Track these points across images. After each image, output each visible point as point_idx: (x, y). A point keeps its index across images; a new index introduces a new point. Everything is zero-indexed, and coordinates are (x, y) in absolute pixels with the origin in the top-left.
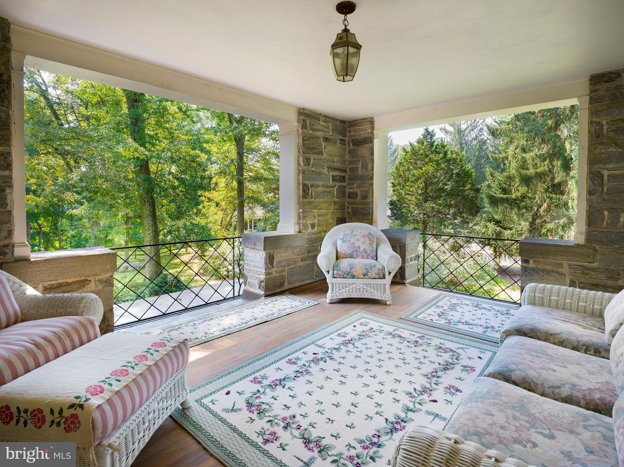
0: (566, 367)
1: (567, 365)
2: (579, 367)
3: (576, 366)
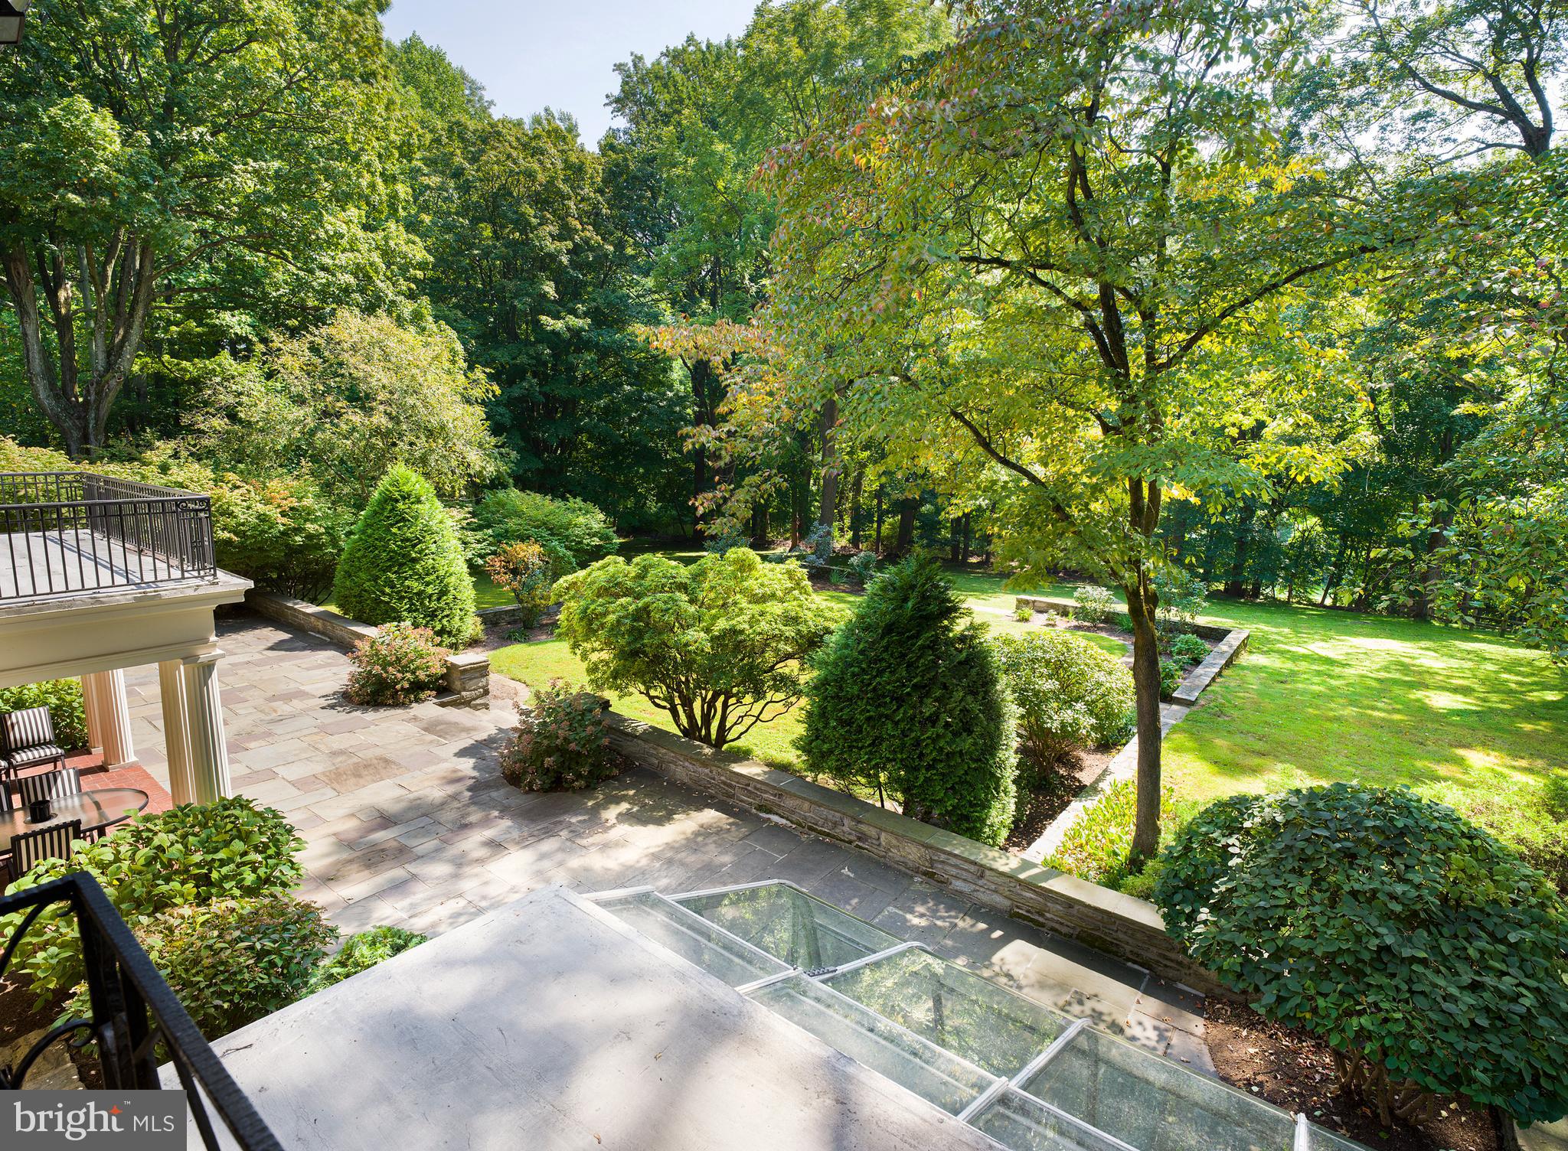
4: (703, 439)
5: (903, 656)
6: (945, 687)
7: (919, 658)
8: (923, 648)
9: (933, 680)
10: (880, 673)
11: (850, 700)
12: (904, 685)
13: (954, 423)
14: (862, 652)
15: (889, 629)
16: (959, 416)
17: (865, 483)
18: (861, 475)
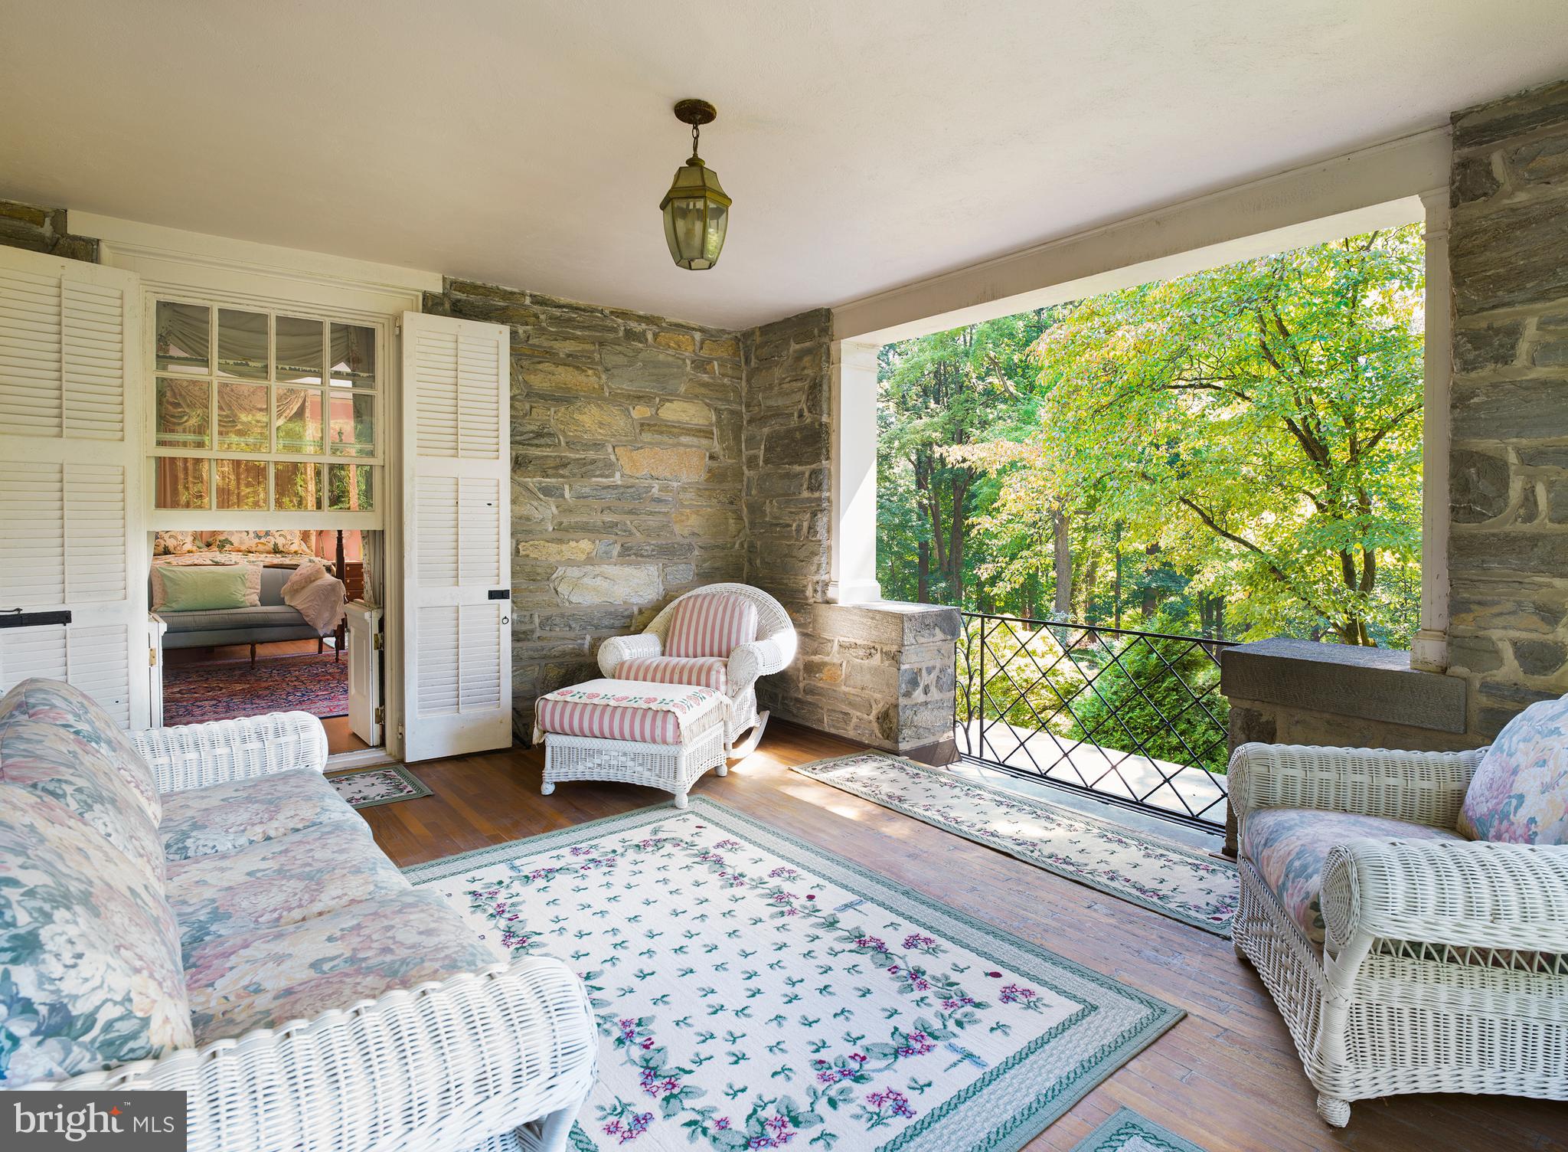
0: (248, 874)
1: (248, 878)
2: (226, 884)
3: (231, 884)
4: (987, 526)
5: (1151, 696)
6: (1189, 721)
7: (1165, 698)
8: (1168, 689)
9: (1178, 717)
10: (1132, 709)
11: (1107, 732)
12: (1153, 719)
13: (1183, 507)
14: (1115, 693)
15: (1138, 675)
16: (1186, 502)
17: (1099, 572)
18: (1094, 565)
